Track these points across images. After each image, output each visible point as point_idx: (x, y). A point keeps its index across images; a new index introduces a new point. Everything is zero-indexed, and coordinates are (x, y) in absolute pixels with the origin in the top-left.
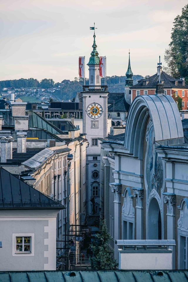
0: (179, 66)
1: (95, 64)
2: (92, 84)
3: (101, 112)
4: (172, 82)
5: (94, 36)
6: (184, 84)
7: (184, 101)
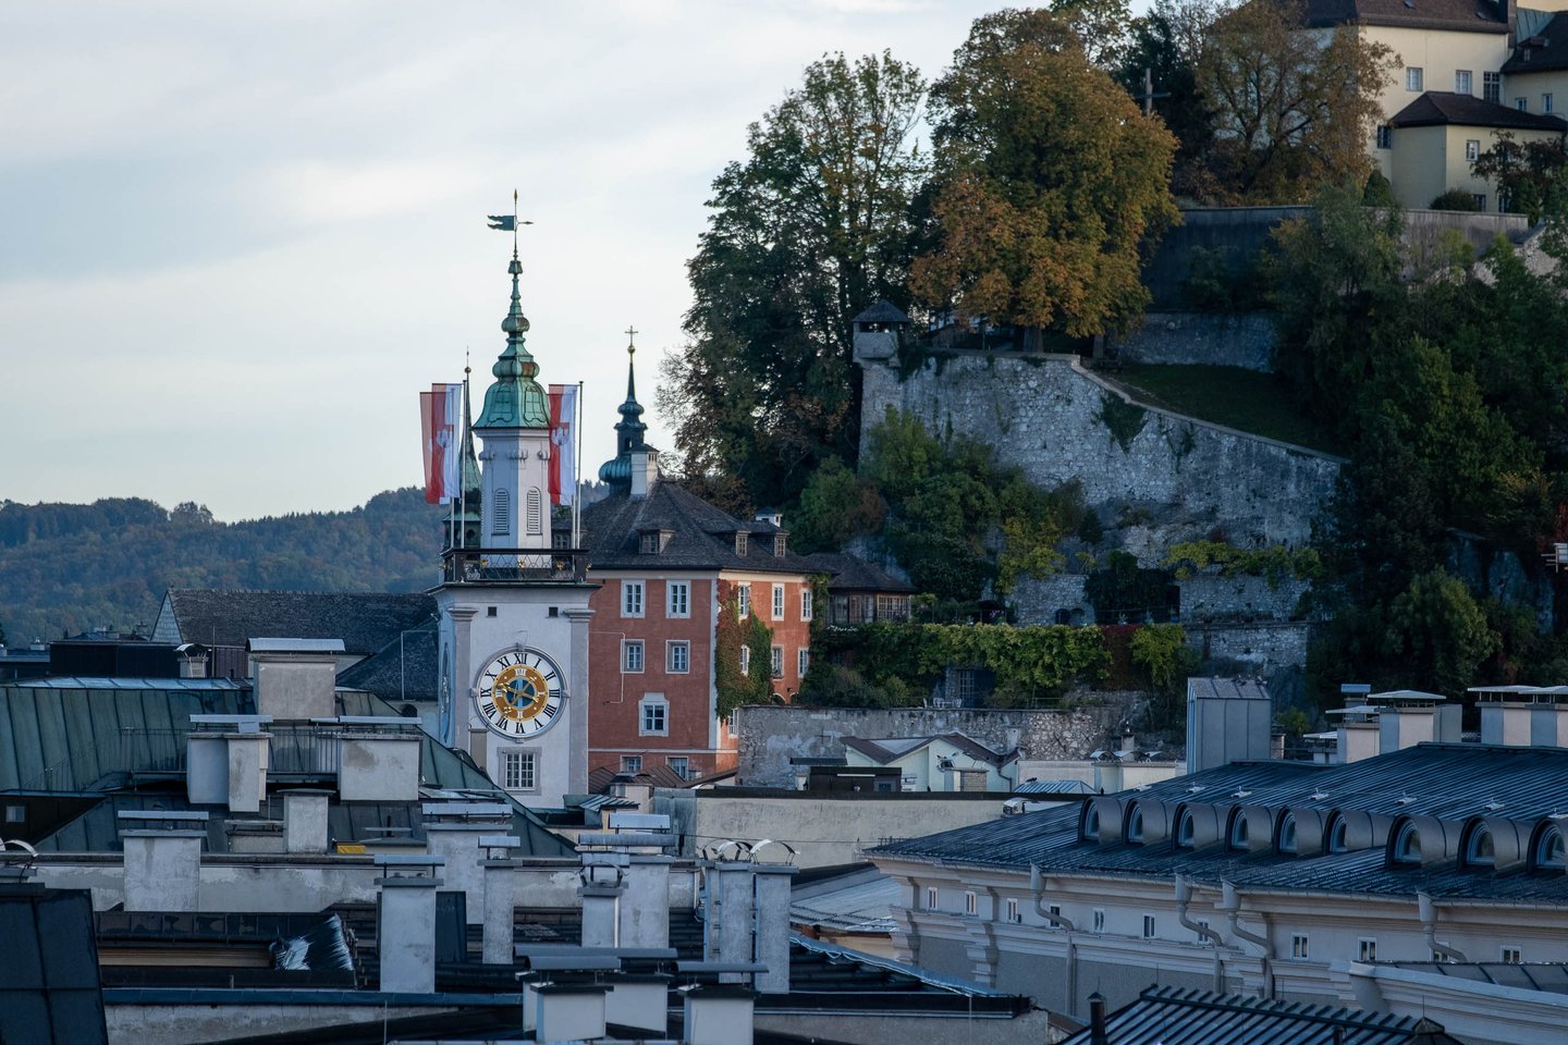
0: (744, 448)
1: (522, 424)
2: (499, 543)
3: (554, 702)
4: (715, 534)
5: (515, 268)
6: (780, 548)
7: (783, 646)
